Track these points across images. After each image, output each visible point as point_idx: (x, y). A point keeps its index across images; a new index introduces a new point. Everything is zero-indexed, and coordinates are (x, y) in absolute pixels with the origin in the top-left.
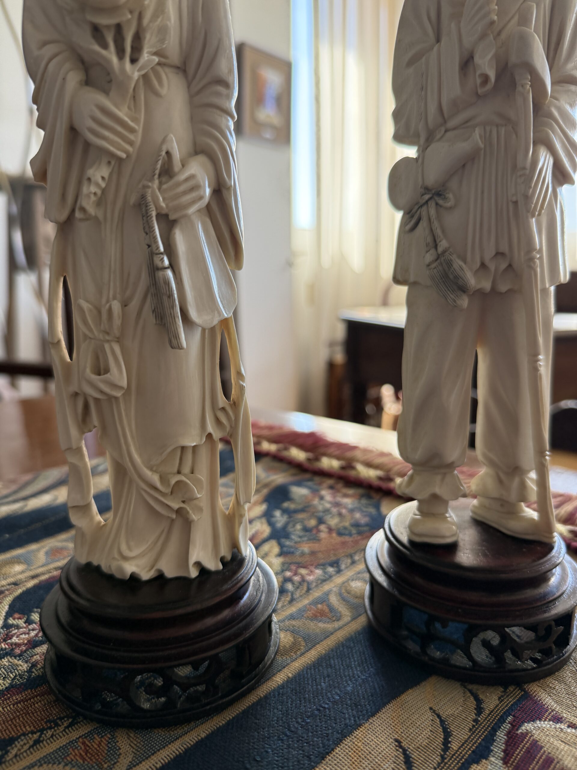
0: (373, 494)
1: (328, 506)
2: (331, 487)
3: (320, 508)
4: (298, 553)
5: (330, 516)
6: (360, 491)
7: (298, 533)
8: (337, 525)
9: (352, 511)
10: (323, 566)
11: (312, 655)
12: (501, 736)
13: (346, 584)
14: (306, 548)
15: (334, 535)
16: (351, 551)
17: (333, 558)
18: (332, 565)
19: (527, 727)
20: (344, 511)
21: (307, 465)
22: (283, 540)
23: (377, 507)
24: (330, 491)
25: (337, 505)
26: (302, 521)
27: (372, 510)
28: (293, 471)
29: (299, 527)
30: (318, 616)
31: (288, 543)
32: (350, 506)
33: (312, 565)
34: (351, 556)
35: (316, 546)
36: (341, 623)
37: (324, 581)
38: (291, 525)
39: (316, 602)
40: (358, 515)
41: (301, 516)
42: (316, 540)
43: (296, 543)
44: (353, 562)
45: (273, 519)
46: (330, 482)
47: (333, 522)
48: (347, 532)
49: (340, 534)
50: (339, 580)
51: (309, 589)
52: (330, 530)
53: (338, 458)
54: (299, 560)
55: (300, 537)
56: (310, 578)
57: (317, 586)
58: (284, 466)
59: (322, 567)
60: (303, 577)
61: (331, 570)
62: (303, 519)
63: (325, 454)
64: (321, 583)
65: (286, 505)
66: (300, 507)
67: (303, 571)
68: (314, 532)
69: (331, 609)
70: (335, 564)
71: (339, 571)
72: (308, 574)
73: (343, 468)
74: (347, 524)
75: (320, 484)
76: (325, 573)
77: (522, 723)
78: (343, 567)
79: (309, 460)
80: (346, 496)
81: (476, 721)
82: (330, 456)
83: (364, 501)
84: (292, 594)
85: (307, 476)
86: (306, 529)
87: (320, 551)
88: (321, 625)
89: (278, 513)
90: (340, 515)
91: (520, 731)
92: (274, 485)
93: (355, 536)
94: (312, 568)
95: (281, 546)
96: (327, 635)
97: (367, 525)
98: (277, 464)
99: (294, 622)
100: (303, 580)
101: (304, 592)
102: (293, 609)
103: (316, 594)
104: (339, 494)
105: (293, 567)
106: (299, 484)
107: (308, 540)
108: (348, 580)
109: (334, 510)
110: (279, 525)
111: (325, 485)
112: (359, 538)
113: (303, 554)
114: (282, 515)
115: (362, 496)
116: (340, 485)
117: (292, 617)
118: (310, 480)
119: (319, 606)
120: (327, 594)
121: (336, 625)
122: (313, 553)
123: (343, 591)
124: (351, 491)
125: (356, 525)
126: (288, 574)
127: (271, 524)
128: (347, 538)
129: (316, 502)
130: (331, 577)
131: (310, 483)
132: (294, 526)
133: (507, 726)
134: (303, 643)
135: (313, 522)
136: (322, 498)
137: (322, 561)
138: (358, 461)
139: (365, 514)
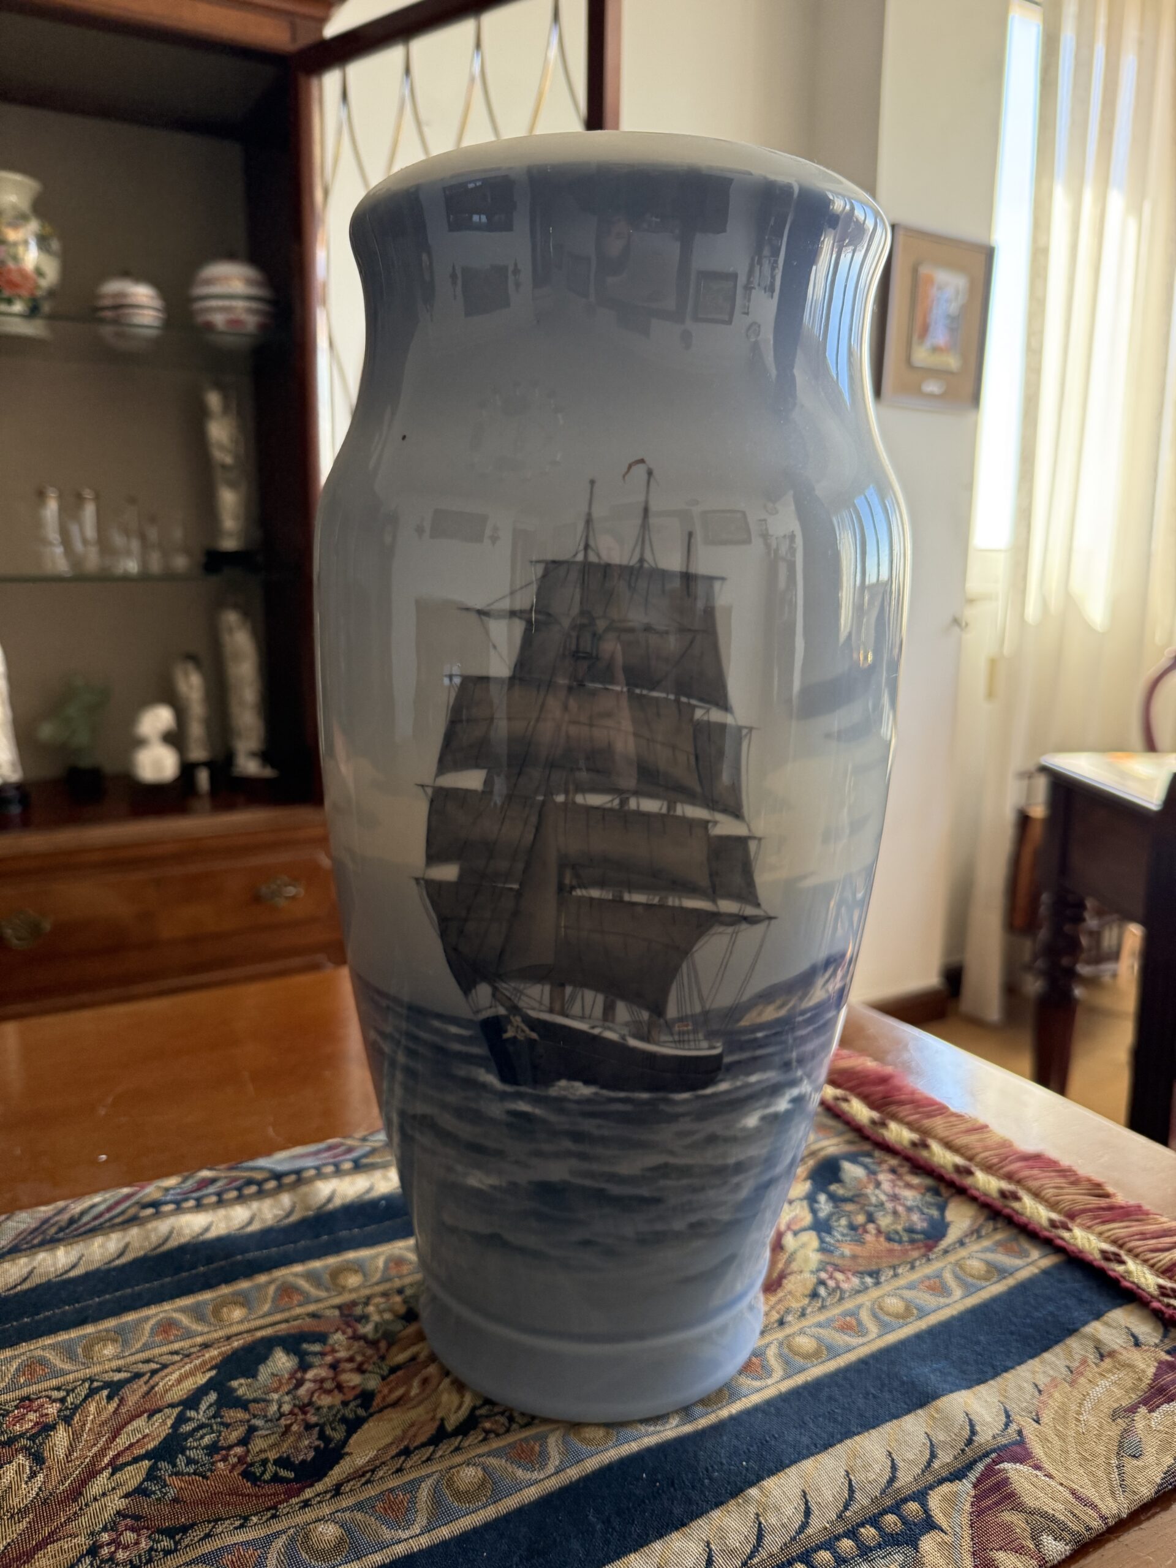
0: (943, 1190)
1: (883, 1198)
2: (893, 1171)
3: (873, 1200)
4: (837, 1253)
5: (882, 1213)
6: (929, 1182)
7: (841, 1229)
8: (887, 1226)
9: (909, 1209)
10: (861, 1274)
11: (831, 1366)
12: (980, 1467)
13: (880, 1300)
14: (847, 1250)
15: (882, 1239)
16: (896, 1262)
17: (874, 1268)
18: (871, 1275)
19: (1006, 1465)
20: (900, 1209)
21: (869, 1131)
22: (823, 1234)
23: (942, 1208)
24: (891, 1176)
25: (895, 1198)
26: (848, 1215)
27: (935, 1213)
28: (850, 1136)
29: (844, 1222)
30: (845, 1328)
31: (828, 1239)
32: (909, 1203)
33: (850, 1271)
34: (894, 1268)
35: (858, 1250)
36: (865, 1340)
37: (858, 1292)
38: (834, 1218)
39: (846, 1314)
40: (915, 1217)
41: (849, 1207)
42: (861, 1242)
43: (838, 1241)
44: (896, 1275)
45: (816, 1206)
46: (893, 1162)
47: (885, 1221)
48: (897, 1237)
49: (889, 1239)
50: (875, 1293)
51: (841, 1299)
52: (879, 1231)
53: (911, 1126)
54: (839, 1262)
55: (843, 1235)
56: (845, 1286)
57: (850, 1296)
58: (840, 1126)
59: (859, 1275)
60: (837, 1282)
61: (869, 1280)
62: (850, 1212)
63: (894, 1117)
64: (855, 1294)
65: (833, 1187)
66: (849, 1194)
67: (839, 1276)
68: (860, 1231)
69: (860, 1323)
70: (875, 1274)
71: (877, 1283)
72: (843, 1281)
73: (914, 1144)
74: (899, 1228)
75: (880, 1163)
76: (863, 1283)
77: (1003, 1462)
78: (883, 1279)
79: (873, 1122)
80: (909, 1186)
81: (963, 1450)
82: (900, 1121)
83: (929, 1198)
84: (823, 1300)
85: (867, 1147)
86: (852, 1227)
87: (861, 1257)
88: (846, 1338)
89: (822, 1198)
90: (895, 1213)
91: (998, 1467)
92: (823, 1154)
93: (906, 1244)
94: (850, 1275)
95: (822, 1241)
96: (849, 1349)
97: (923, 1232)
98: (831, 1122)
99: (821, 1331)
100: (838, 1287)
101: (835, 1300)
102: (822, 1317)
103: (849, 1305)
104: (900, 1183)
105: (830, 1269)
106: (853, 1158)
107: (850, 1241)
108: (882, 1297)
109: (889, 1206)
110: (822, 1215)
111: (885, 1167)
112: (910, 1247)
113: (843, 1256)
114: (827, 1201)
115: (929, 1189)
116: (904, 1170)
117: (819, 1325)
118: (869, 1155)
119: (848, 1319)
120: (860, 1307)
121: (861, 1340)
122: (854, 1257)
123: (876, 1306)
124: (915, 1180)
125: (910, 1230)
126: (823, 1275)
127: (814, 1211)
128: (896, 1246)
129: (870, 1190)
130: (867, 1288)
131: (867, 1160)
132: (838, 1220)
133: (988, 1460)
134: (825, 1352)
135: (860, 1219)
136: (878, 1185)
137: (861, 1269)
138: (935, 1137)
139: (923, 1216)
